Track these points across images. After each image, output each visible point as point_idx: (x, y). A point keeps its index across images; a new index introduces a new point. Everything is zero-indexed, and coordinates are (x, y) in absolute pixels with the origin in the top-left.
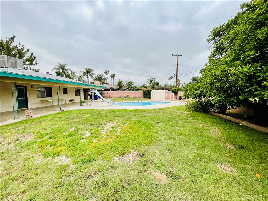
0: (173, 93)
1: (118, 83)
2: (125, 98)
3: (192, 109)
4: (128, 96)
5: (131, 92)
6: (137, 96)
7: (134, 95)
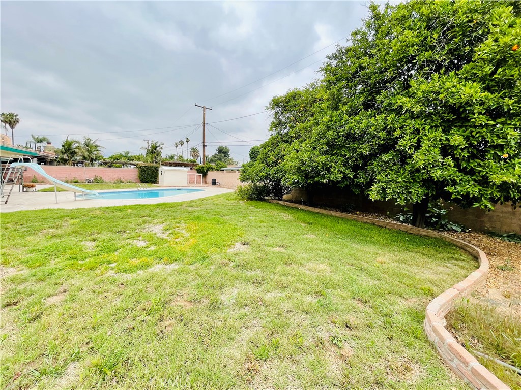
0: (202, 174)
1: (63, 146)
2: (90, 182)
3: (245, 196)
4: (98, 177)
5: (105, 169)
6: (124, 178)
7: (115, 176)
